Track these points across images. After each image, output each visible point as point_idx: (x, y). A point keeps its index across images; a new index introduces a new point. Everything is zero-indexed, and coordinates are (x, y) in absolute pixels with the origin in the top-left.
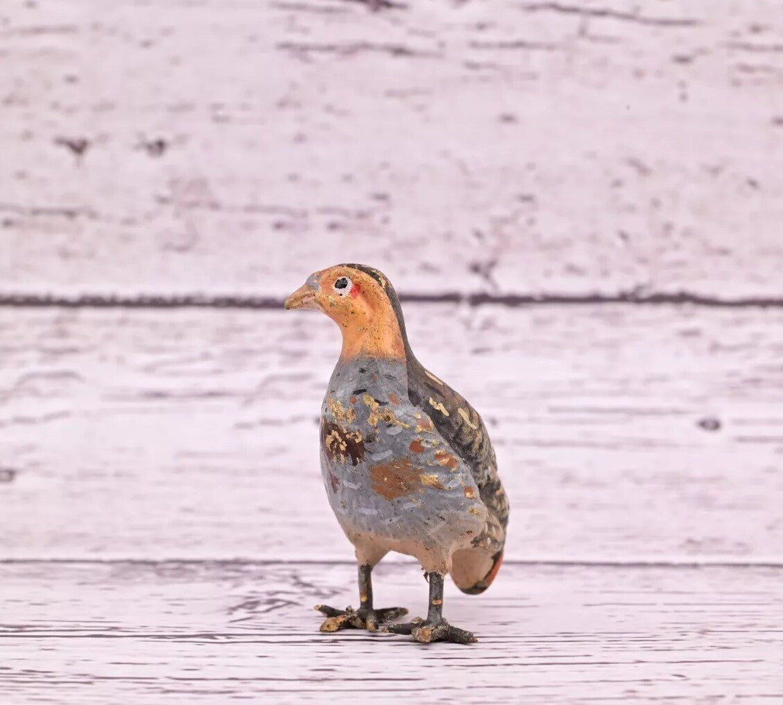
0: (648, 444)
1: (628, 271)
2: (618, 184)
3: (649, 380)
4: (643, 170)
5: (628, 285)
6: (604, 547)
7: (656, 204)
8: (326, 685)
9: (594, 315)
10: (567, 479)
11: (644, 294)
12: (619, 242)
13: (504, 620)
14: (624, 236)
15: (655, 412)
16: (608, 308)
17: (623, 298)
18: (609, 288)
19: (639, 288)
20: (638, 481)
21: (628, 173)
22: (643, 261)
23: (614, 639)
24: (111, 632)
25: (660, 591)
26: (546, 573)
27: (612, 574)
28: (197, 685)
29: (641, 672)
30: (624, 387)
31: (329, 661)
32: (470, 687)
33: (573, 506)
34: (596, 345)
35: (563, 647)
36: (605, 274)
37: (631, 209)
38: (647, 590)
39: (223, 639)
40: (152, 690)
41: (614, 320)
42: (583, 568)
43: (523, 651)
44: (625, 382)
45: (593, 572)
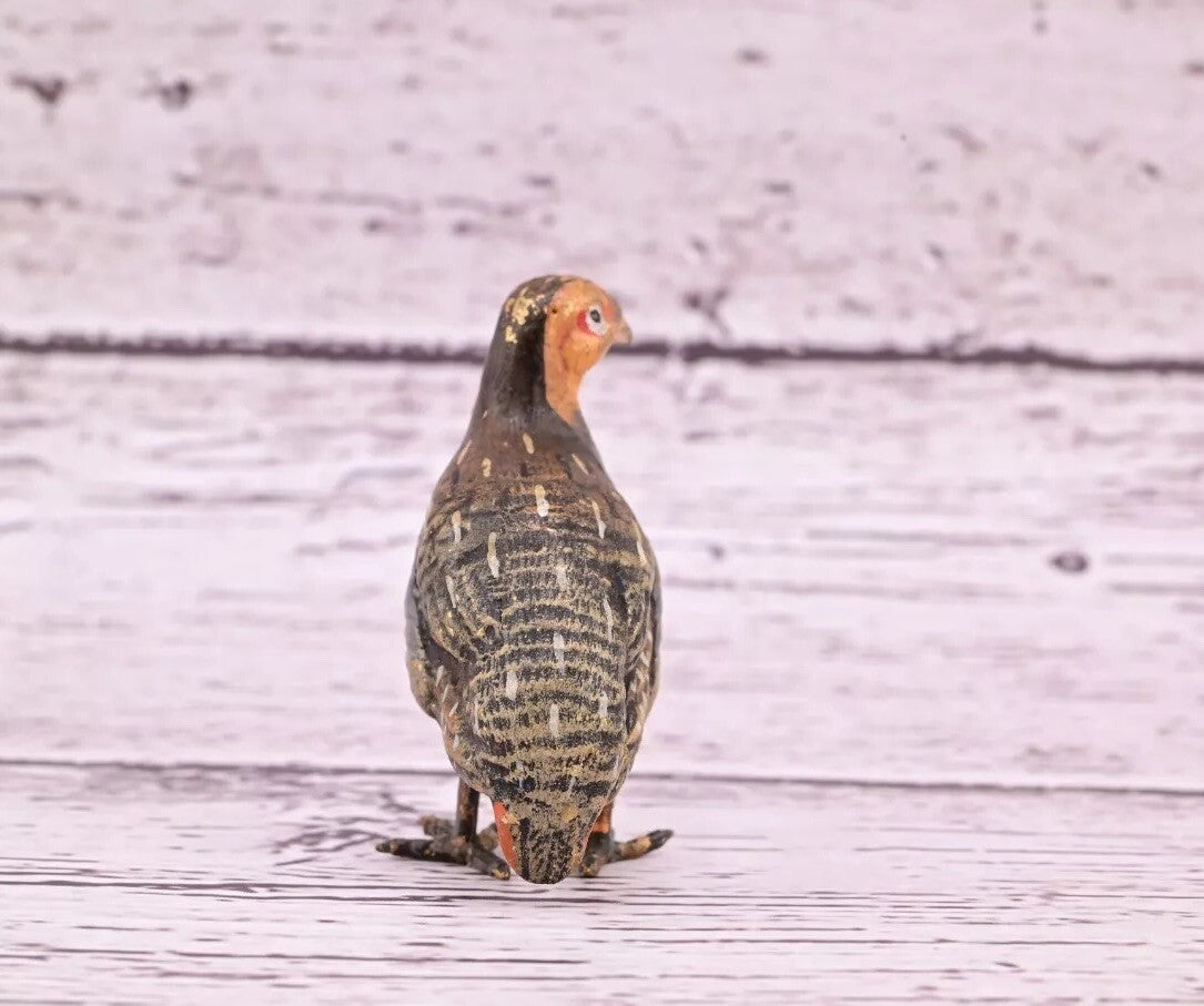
0: (969, 592)
1: (944, 310)
2: (929, 166)
3: (973, 489)
4: (971, 145)
5: (942, 333)
6: (890, 758)
7: (991, 200)
8: (428, 969)
9: (885, 381)
10: (835, 646)
11: (968, 348)
12: (930, 264)
13: (722, 871)
14: (937, 253)
15: (981, 541)
16: (908, 370)
17: (934, 354)
18: (911, 337)
19: (960, 338)
20: (950, 652)
21: (947, 150)
22: (967, 294)
23: (902, 904)
24: (80, 878)
25: (980, 830)
26: (793, 796)
27: (902, 801)
28: (217, 965)
29: (945, 957)
30: (931, 501)
31: (435, 930)
32: (664, 976)
33: (844, 690)
34: (889, 430)
35: (819, 916)
36: (905, 314)
37: (951, 208)
38: (961, 827)
39: (262, 892)
40: (142, 972)
41: (919, 390)
42: (855, 790)
43: (754, 919)
44: (933, 491)
45: (872, 798)
